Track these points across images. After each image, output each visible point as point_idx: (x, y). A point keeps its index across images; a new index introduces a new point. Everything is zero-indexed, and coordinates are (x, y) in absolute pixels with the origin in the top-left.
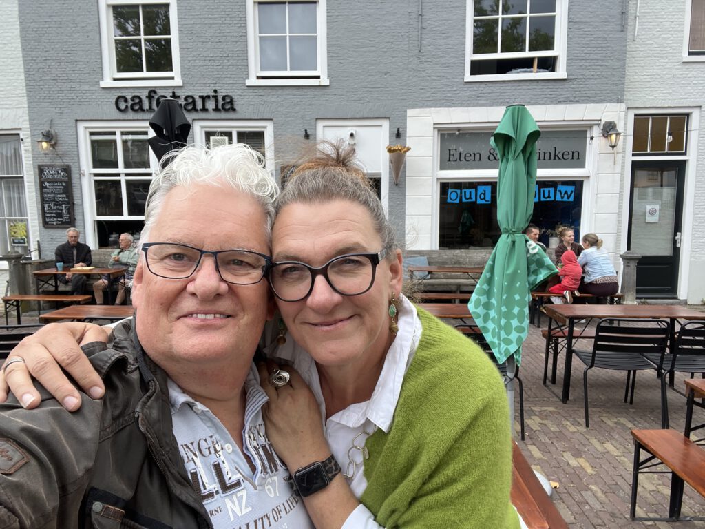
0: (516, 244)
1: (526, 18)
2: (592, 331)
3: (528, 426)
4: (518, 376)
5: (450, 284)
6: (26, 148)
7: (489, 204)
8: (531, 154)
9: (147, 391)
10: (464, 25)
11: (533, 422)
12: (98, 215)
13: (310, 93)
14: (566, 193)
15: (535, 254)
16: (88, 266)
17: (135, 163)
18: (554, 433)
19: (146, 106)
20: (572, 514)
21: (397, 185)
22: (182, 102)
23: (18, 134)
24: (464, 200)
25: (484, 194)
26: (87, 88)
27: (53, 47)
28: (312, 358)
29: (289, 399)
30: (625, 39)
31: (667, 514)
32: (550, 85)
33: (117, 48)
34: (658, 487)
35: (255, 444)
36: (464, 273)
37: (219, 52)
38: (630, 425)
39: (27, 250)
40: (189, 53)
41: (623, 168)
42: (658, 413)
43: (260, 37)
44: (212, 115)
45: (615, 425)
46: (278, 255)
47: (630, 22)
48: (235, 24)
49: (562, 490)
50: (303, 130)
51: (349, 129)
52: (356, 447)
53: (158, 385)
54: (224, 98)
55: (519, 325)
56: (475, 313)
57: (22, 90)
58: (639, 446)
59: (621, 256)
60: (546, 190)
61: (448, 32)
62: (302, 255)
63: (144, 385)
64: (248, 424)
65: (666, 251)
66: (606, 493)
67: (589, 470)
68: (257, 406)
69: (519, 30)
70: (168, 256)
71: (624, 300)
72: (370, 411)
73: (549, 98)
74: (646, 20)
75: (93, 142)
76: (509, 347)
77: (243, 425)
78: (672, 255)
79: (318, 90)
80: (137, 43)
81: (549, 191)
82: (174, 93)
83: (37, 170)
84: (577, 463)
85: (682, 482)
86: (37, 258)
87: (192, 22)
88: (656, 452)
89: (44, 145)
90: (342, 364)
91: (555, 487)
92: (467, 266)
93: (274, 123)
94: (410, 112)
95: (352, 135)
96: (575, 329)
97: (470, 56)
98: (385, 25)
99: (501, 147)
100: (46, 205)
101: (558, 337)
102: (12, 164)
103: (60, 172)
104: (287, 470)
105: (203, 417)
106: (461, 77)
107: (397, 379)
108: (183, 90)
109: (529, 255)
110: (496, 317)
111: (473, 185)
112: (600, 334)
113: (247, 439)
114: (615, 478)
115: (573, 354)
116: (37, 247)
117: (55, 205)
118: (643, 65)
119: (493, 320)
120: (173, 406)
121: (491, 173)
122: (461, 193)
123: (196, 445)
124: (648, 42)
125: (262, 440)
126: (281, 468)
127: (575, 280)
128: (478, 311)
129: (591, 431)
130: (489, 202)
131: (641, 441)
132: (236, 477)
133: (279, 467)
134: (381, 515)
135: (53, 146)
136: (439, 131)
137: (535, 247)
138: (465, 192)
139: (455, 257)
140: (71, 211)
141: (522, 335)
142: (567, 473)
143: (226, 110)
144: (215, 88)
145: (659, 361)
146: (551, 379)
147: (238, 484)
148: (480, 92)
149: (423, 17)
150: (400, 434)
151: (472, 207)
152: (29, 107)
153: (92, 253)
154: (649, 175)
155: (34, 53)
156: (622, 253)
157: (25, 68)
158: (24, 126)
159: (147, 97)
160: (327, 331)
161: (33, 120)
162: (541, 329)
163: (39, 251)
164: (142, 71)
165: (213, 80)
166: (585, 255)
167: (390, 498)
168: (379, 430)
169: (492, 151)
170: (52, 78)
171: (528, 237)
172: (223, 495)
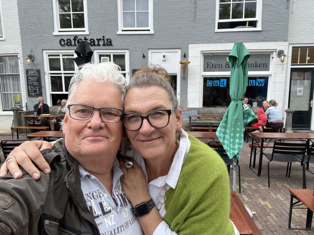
0: (238, 105)
1: (243, 3)
2: (272, 144)
3: (242, 186)
4: (238, 164)
5: (207, 123)
6: (21, 62)
7: (225, 87)
8: (245, 65)
9: (70, 170)
10: (215, 7)
11: (244, 185)
12: (52, 91)
13: (146, 37)
14: (261, 82)
15: (247, 110)
16: (48, 113)
17: (68, 68)
18: (254, 190)
19: (73, 43)
20: (262, 226)
21: (184, 78)
22: (89, 42)
23: (17, 56)
24: (214, 85)
25: (223, 83)
26: (47, 35)
27: (32, 17)
28: (142, 156)
29: (133, 174)
30: (288, 13)
31: (305, 227)
32: (254, 33)
33: (60, 18)
34: (301, 214)
35: (117, 194)
36: (214, 118)
37: (105, 19)
38: (289, 187)
39: (21, 106)
40: (92, 19)
41: (287, 71)
42: (301, 181)
43: (123, 12)
44: (102, 47)
45: (282, 187)
46: (127, 110)
47: (291, 5)
48: (112, 7)
49: (257, 215)
50: (142, 54)
51: (163, 53)
52: (161, 196)
53: (74, 168)
54: (107, 40)
55: (239, 141)
56: (219, 136)
57: (19, 36)
58: (293, 196)
59: (285, 111)
60: (252, 81)
61: (208, 10)
62: (137, 110)
63: (69, 168)
64: (114, 185)
65: (306, 109)
66: (277, 217)
67: (270, 207)
68: (118, 177)
69: (239, 9)
70: (79, 111)
71: (286, 131)
72: (167, 180)
73: (253, 39)
74: (298, 4)
75: (50, 59)
76: (234, 152)
77: (112, 185)
78: (308, 110)
79: (149, 36)
80: (69, 15)
81: (253, 82)
82: (85, 37)
83: (25, 71)
84: (264, 203)
85: (312, 213)
86: (26, 110)
87: (93, 6)
88: (300, 199)
89: (29, 60)
90: (155, 158)
91: (254, 214)
92: (215, 115)
93: (129, 51)
94: (190, 46)
95: (164, 56)
96: (264, 143)
97: (218, 20)
98: (179, 6)
99: (232, 61)
100: (29, 87)
101: (256, 147)
102: (14, 68)
103: (35, 72)
104: (131, 205)
105: (94, 182)
106: (213, 30)
107: (179, 166)
108: (89, 36)
109: (244, 110)
110: (229, 138)
111: (218, 79)
112: (276, 146)
113: (114, 191)
114: (281, 210)
115: (263, 155)
116: (25, 105)
117: (33, 87)
118: (297, 24)
119: (227, 139)
120: (81, 177)
121: (227, 73)
122: (213, 82)
123: (91, 194)
124: (299, 14)
125: (121, 192)
126: (129, 205)
127: (264, 121)
128: (220, 135)
129: (271, 189)
130: (226, 86)
131: (294, 194)
132: (109, 208)
133: (128, 204)
134: (172, 226)
135: (33, 61)
136: (203, 54)
137: (246, 107)
138: (215, 82)
139: (210, 111)
140: (40, 89)
141: (240, 146)
142: (260, 208)
143: (108, 45)
144: (103, 35)
145: (302, 158)
146: (253, 166)
147: (110, 211)
148: (222, 36)
149: (197, 3)
150: (180, 190)
151: (218, 88)
152: (22, 44)
153: (49, 108)
154: (298, 74)
155: (24, 20)
156: (286, 110)
157: (20, 27)
158: (20, 52)
159: (73, 39)
160: (148, 144)
161: (24, 49)
162: (248, 143)
163: (27, 107)
164: (71, 28)
165: (103, 32)
166: (269, 110)
167: (176, 218)
168: (172, 188)
169: (227, 63)
170: (32, 31)
171: (243, 102)
172: (103, 216)
